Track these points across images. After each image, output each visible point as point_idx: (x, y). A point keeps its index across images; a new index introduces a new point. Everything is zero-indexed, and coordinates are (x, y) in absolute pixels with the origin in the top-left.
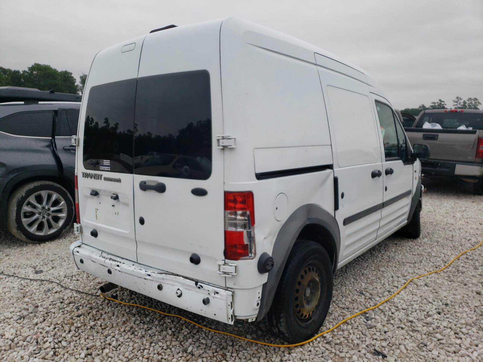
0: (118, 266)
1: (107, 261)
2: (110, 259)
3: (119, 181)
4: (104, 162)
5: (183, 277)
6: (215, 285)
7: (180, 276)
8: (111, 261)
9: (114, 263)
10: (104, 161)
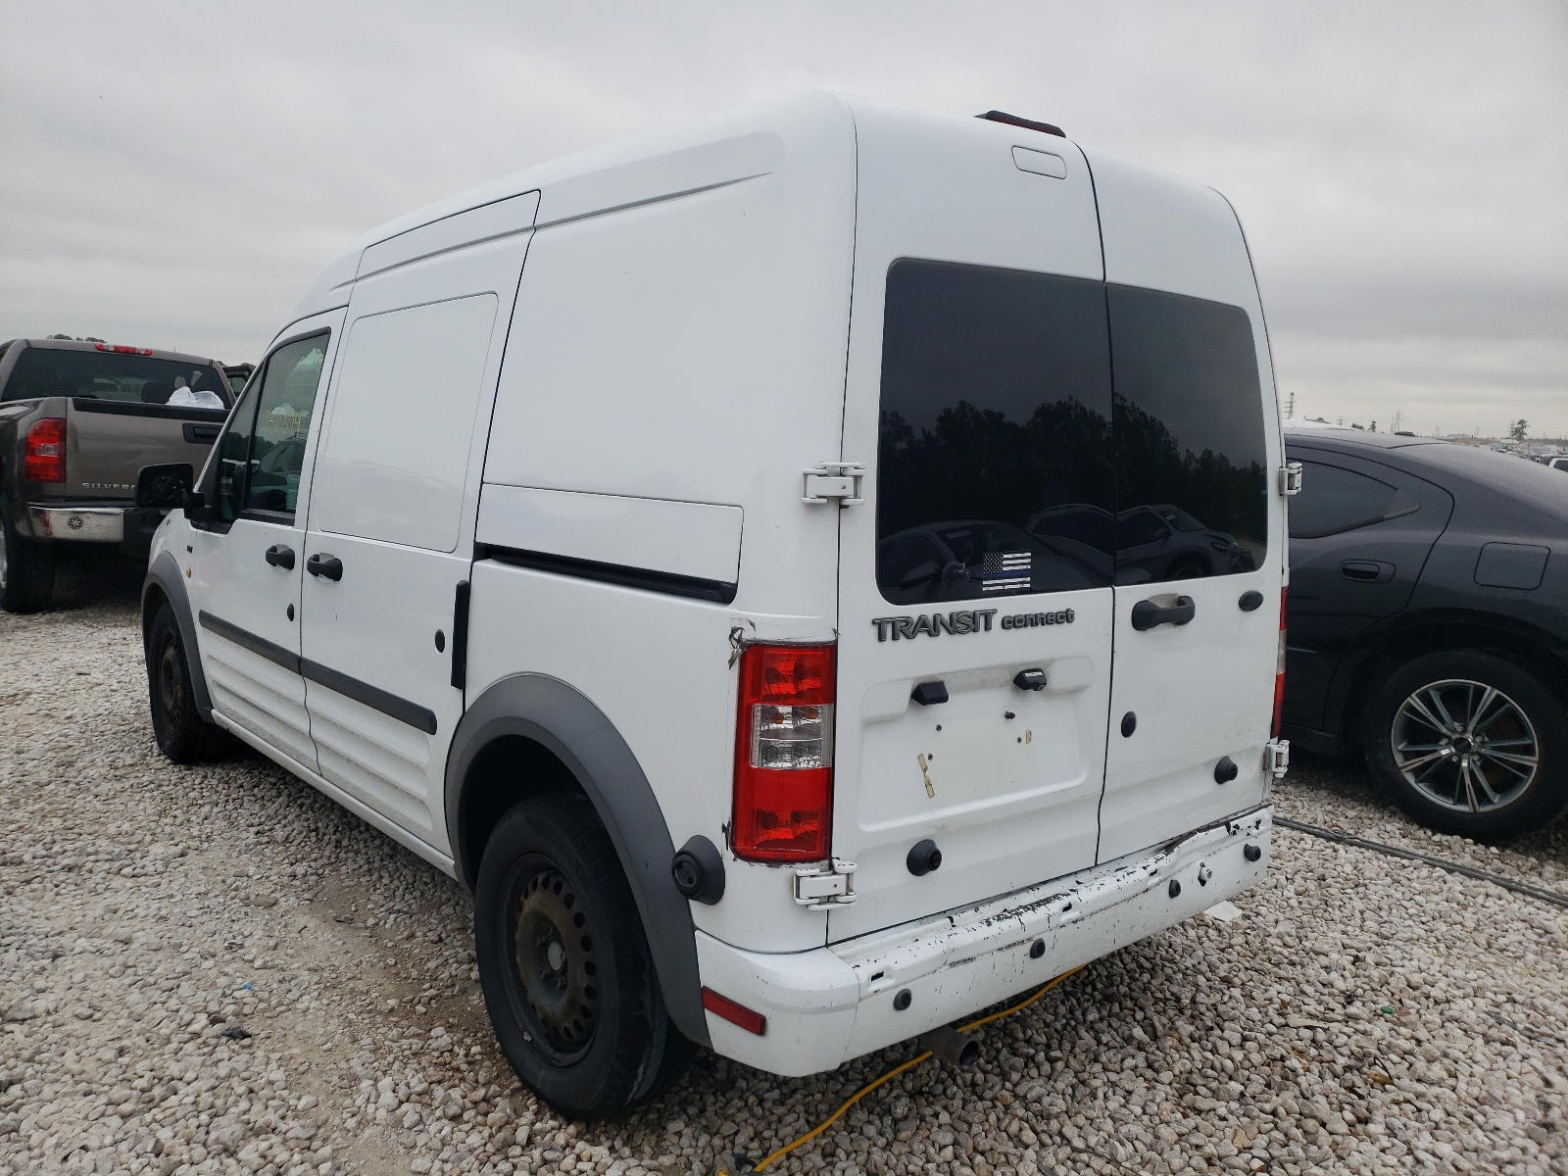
0: (1067, 908)
1: (1028, 917)
2: (1033, 907)
3: (1067, 617)
4: (1005, 562)
5: (1200, 830)
6: (1244, 811)
7: (1191, 834)
8: (1042, 910)
9: (1056, 906)
10: (1005, 556)
